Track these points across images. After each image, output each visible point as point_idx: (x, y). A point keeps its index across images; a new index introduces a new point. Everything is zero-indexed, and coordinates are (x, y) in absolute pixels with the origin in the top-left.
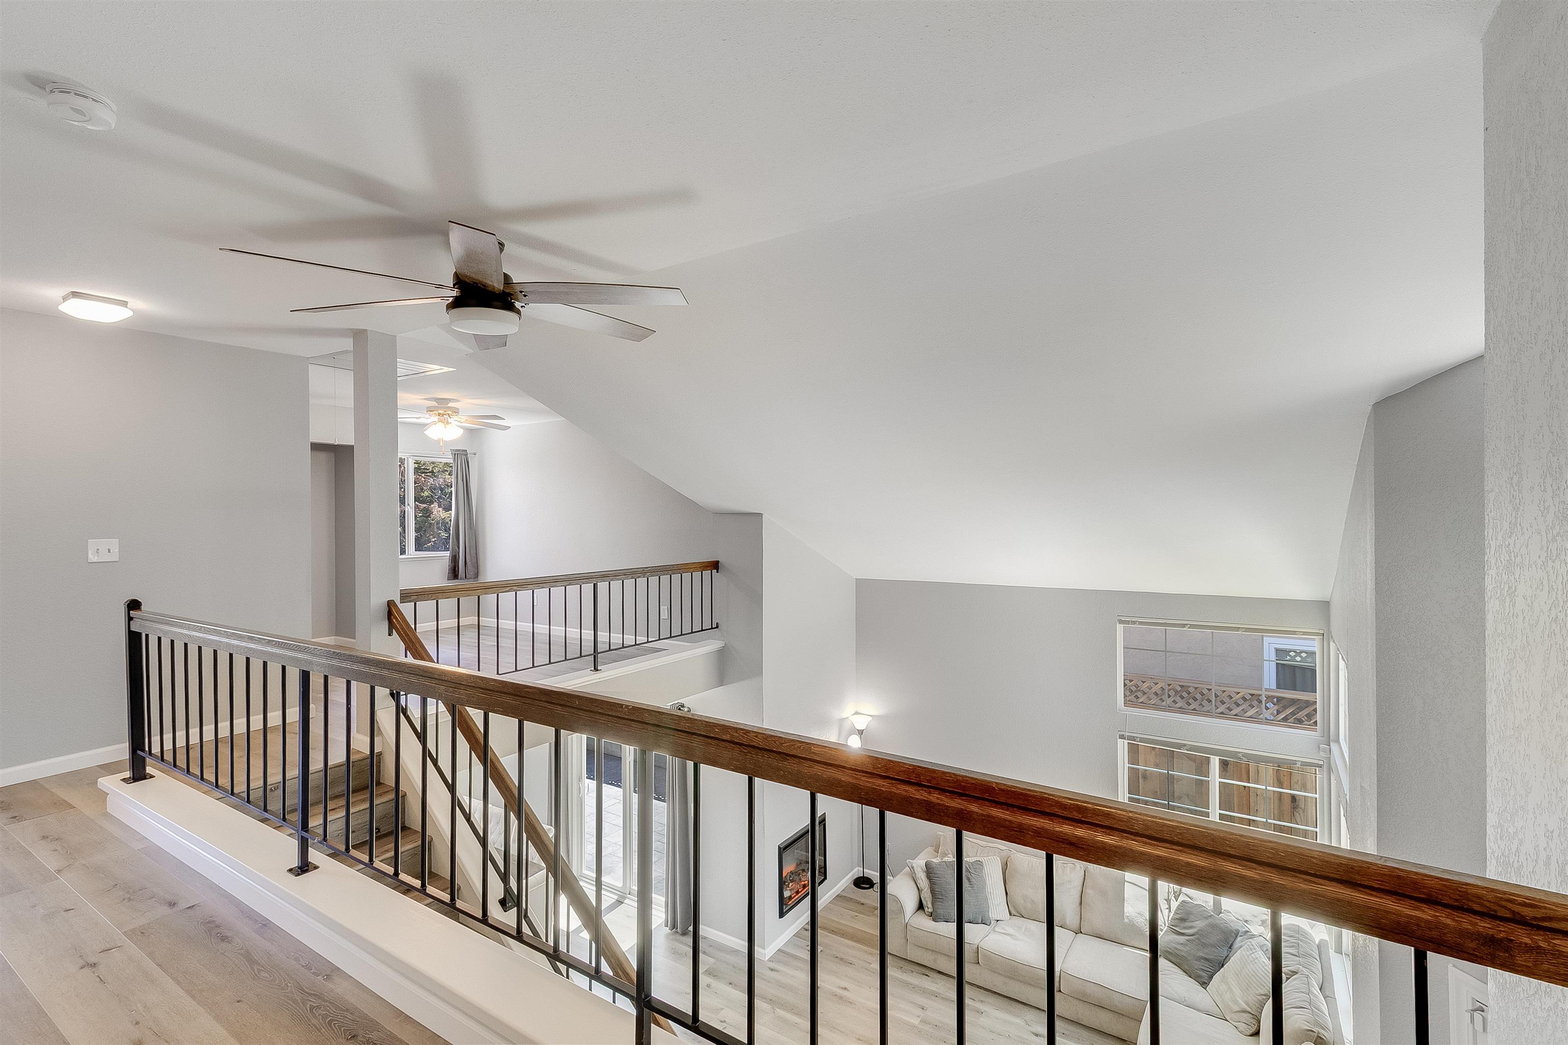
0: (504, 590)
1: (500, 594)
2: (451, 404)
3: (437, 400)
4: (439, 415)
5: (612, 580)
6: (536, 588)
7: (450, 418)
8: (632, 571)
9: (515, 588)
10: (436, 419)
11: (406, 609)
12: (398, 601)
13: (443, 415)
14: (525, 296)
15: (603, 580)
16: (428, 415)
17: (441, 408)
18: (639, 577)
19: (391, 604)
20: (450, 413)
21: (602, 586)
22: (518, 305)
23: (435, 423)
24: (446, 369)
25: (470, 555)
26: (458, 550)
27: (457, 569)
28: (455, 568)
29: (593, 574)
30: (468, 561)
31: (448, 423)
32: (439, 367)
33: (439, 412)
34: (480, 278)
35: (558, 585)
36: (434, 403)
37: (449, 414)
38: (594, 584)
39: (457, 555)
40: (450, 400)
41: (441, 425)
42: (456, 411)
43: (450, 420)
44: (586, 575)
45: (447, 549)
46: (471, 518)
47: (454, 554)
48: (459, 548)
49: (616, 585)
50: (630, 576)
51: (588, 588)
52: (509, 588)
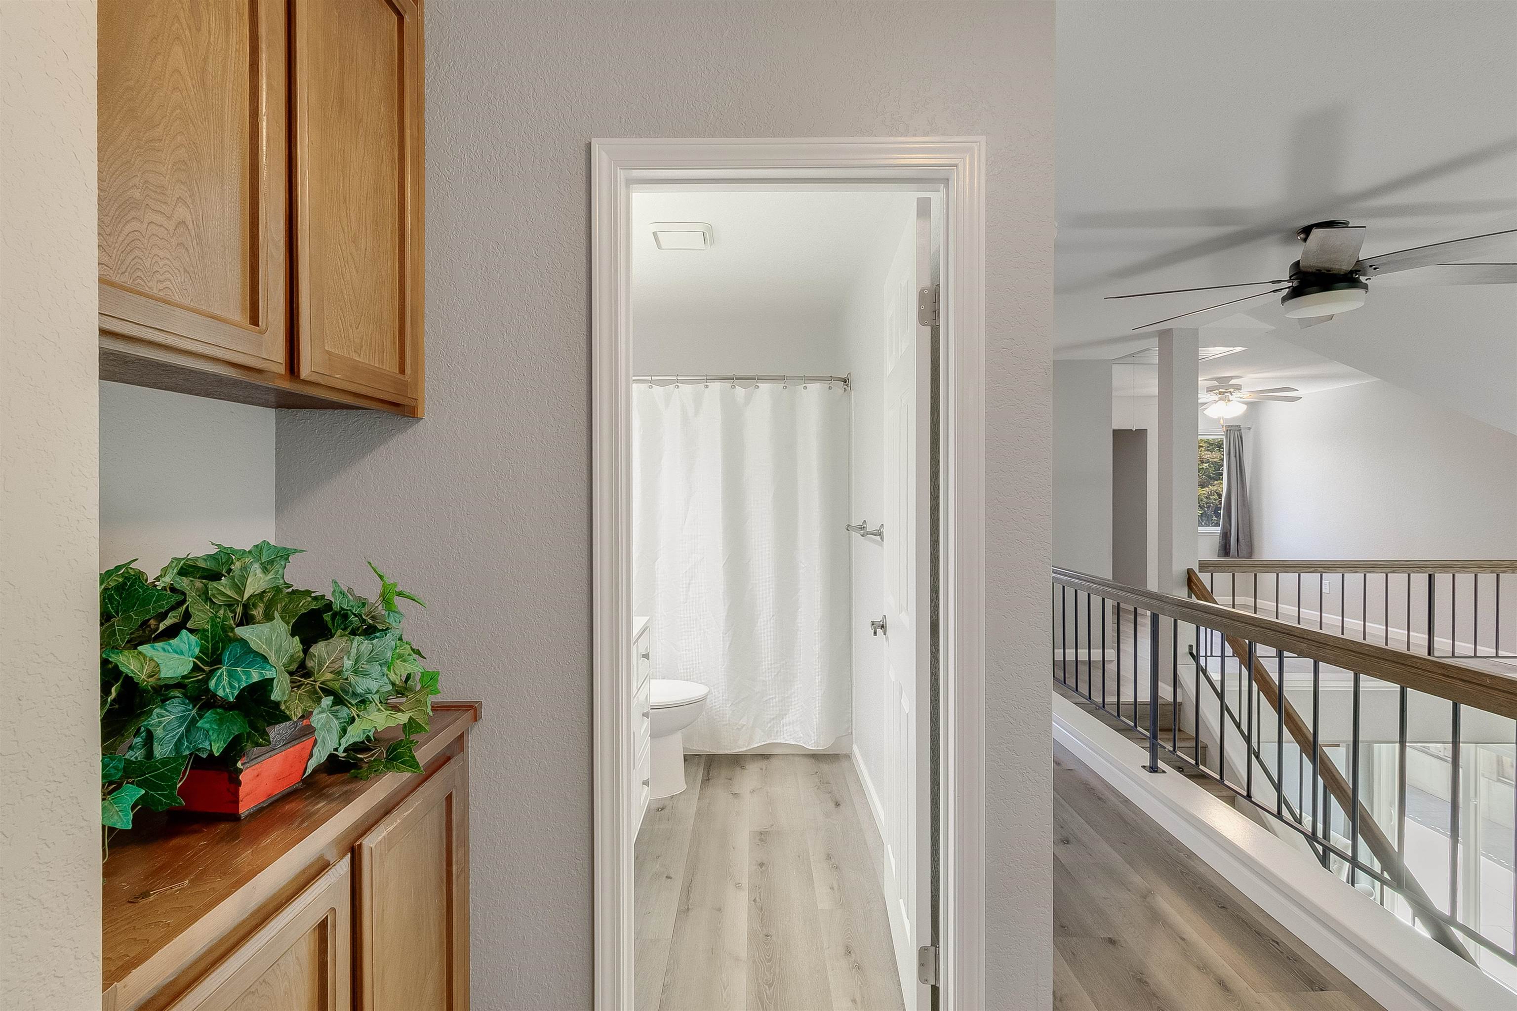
0: (1307, 571)
1: (1301, 574)
2: (1232, 382)
3: (1217, 379)
4: (1220, 394)
5: (1457, 572)
6: (1347, 571)
7: (1232, 395)
8: (1491, 563)
9: (1320, 569)
10: (1216, 398)
11: (1205, 578)
12: (1197, 571)
13: (1224, 393)
14: (1375, 269)
15: (1444, 570)
16: (1209, 395)
17: (1222, 387)
18: (1504, 572)
19: (1190, 572)
20: (1232, 390)
21: (1443, 581)
22: (1363, 279)
23: (1216, 402)
24: (1238, 349)
25: (1243, 533)
26: (1229, 527)
27: (1228, 547)
28: (1226, 546)
29: (1428, 563)
30: (1240, 538)
31: (1229, 400)
32: (1232, 349)
33: (1221, 390)
34: (1327, 265)
35: (1377, 571)
36: (1215, 383)
37: (1230, 392)
38: (1430, 576)
39: (1229, 533)
40: (1232, 378)
41: (1222, 403)
42: (1238, 388)
43: (1231, 398)
44: (1418, 563)
45: (1217, 525)
46: (1244, 495)
47: (1225, 531)
48: (1230, 525)
49: (1465, 580)
50: (1489, 570)
51: (1420, 580)
52: (1313, 569)
